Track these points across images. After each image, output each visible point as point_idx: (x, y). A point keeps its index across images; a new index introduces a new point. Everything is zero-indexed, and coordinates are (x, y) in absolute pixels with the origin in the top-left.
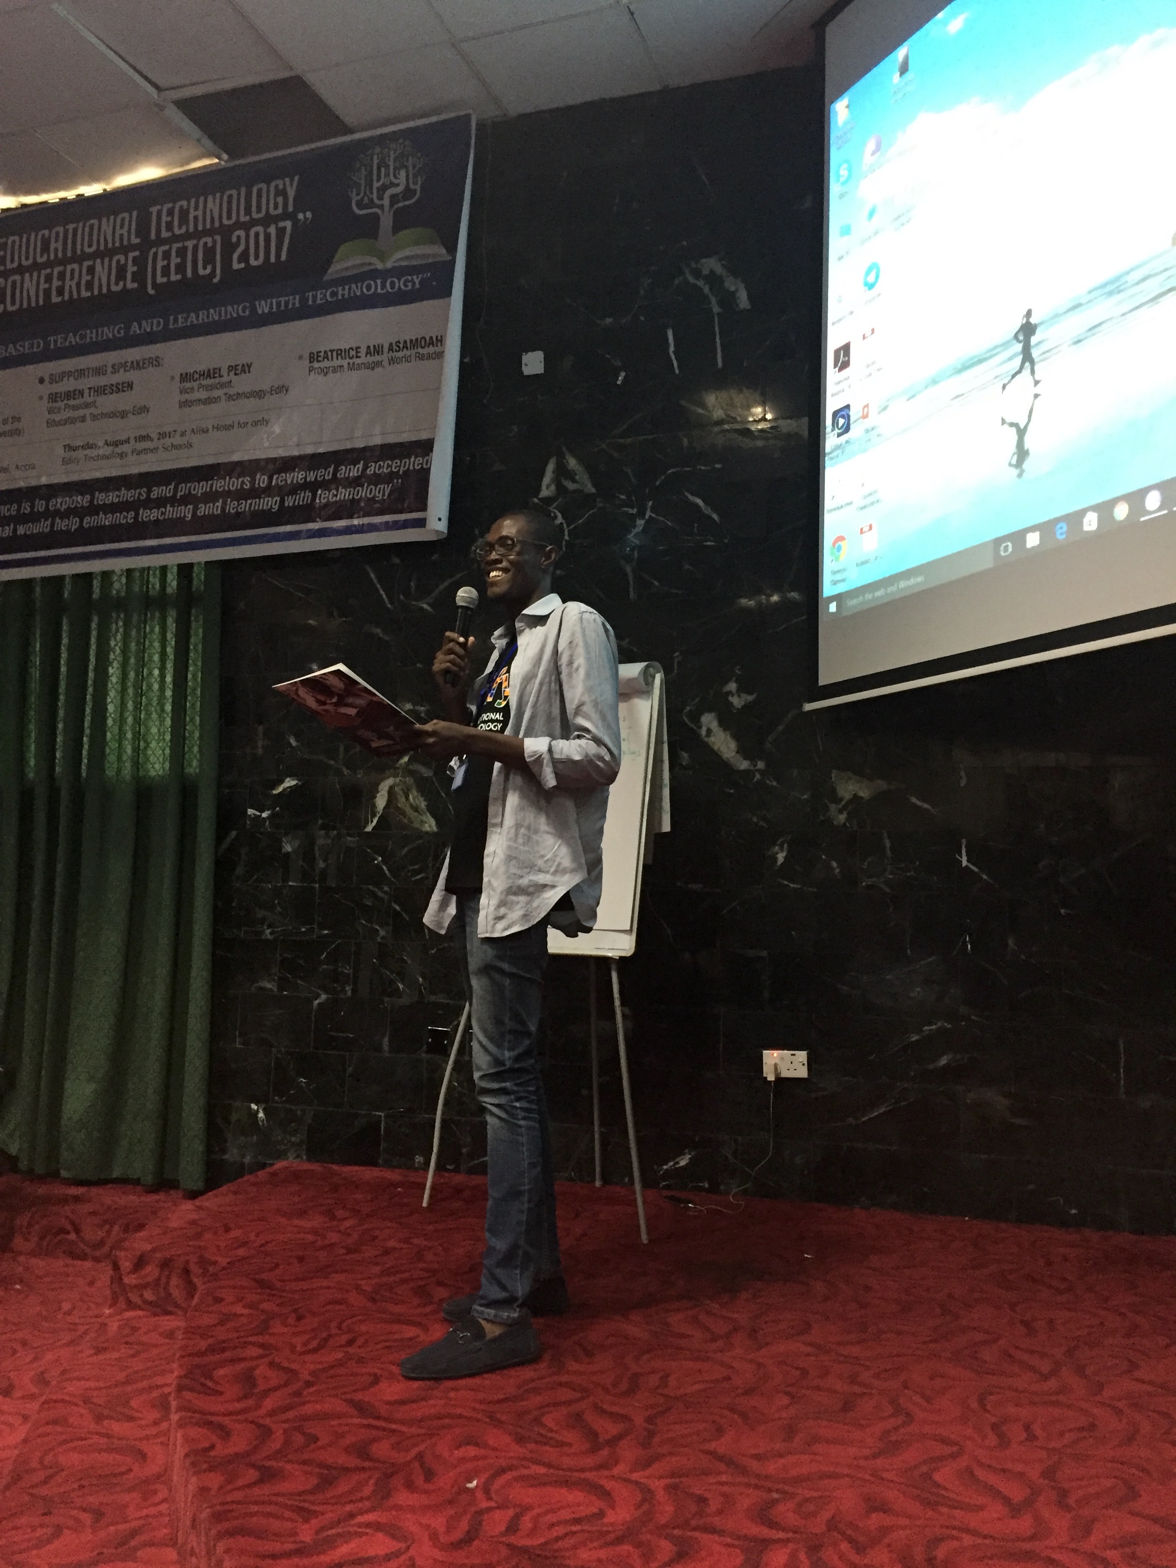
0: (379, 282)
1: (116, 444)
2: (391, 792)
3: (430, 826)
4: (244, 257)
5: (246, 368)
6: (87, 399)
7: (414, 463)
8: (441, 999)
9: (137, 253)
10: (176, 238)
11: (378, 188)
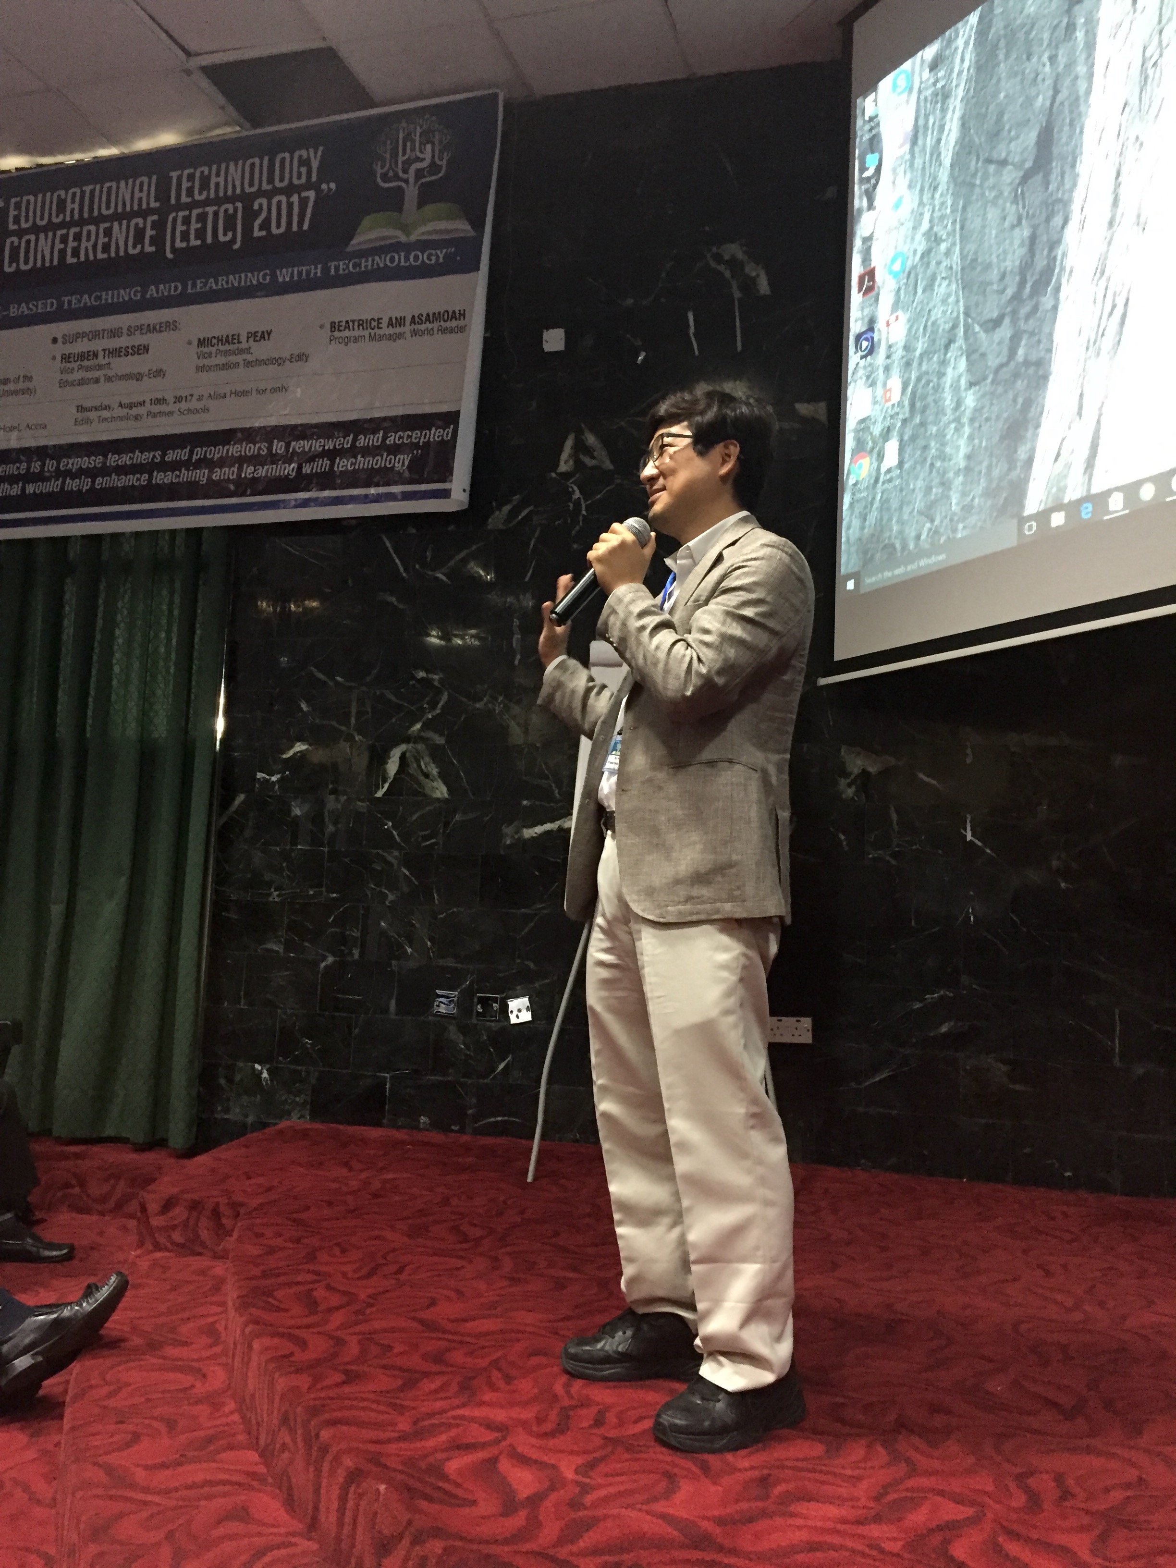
0: (402, 254)
1: (131, 406)
2: (403, 757)
3: (442, 793)
4: (266, 225)
5: (265, 335)
6: (101, 360)
7: (435, 435)
8: (450, 962)
9: (155, 217)
10: (195, 204)
11: (404, 163)
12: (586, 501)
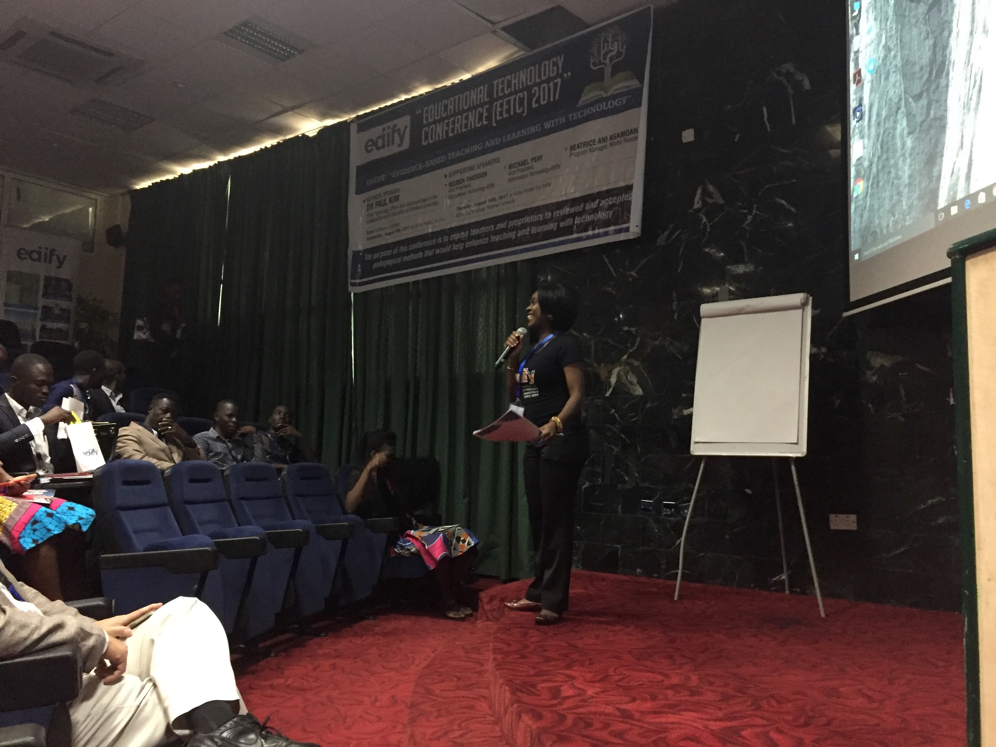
0: (604, 104)
1: (480, 204)
2: (618, 374)
3: (639, 392)
4: (538, 101)
5: (539, 158)
6: (466, 183)
7: (624, 197)
8: (647, 484)
9: (487, 106)
10: (505, 96)
11: (603, 55)
12: (709, 223)
